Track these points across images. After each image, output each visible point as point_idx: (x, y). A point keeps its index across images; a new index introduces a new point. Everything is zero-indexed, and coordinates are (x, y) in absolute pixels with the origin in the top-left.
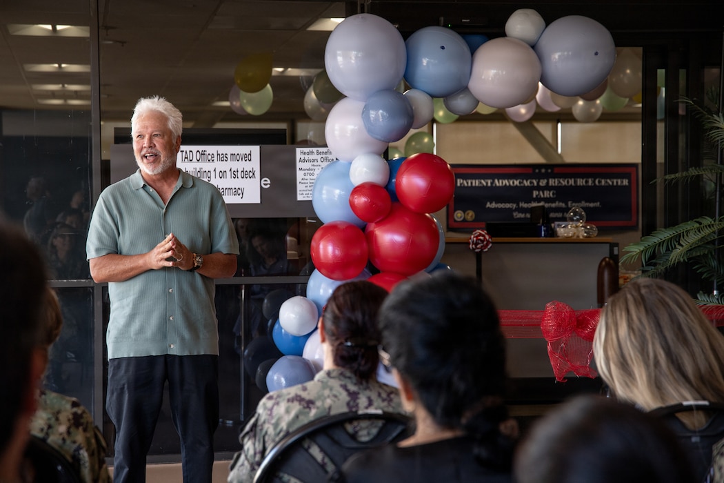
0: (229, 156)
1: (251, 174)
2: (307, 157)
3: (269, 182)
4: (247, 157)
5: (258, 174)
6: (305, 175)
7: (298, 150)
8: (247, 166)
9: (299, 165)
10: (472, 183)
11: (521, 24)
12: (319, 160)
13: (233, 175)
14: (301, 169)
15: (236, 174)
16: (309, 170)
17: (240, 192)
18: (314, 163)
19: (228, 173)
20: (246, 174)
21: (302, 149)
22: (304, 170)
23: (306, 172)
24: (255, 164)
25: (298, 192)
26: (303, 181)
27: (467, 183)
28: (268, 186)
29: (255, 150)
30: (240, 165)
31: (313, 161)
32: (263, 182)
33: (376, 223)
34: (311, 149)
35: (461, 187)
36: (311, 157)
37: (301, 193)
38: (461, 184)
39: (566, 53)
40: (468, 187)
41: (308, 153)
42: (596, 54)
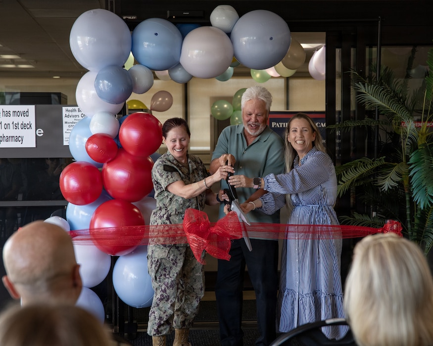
0: (11, 113)
1: (28, 126)
2: (70, 114)
3: (42, 132)
4: (25, 114)
5: (33, 126)
6: (69, 126)
7: (64, 109)
8: (26, 120)
9: (65, 119)
10: (283, 125)
11: (220, 16)
12: (80, 116)
13: (15, 127)
14: (66, 123)
15: (17, 126)
16: (73, 123)
17: (20, 139)
18: (76, 118)
19: (11, 125)
20: (24, 126)
21: (67, 108)
22: (69, 123)
23: (70, 124)
24: (31, 119)
25: (64, 139)
26: (67, 131)
27: (280, 125)
28: (42, 135)
29: (31, 108)
30: (21, 120)
31: (76, 116)
32: (37, 132)
33: (108, 163)
34: (74, 108)
35: (274, 128)
36: (74, 114)
37: (66, 140)
38: (274, 126)
39: (252, 38)
40: (280, 128)
41: (72, 111)
42: (271, 39)
